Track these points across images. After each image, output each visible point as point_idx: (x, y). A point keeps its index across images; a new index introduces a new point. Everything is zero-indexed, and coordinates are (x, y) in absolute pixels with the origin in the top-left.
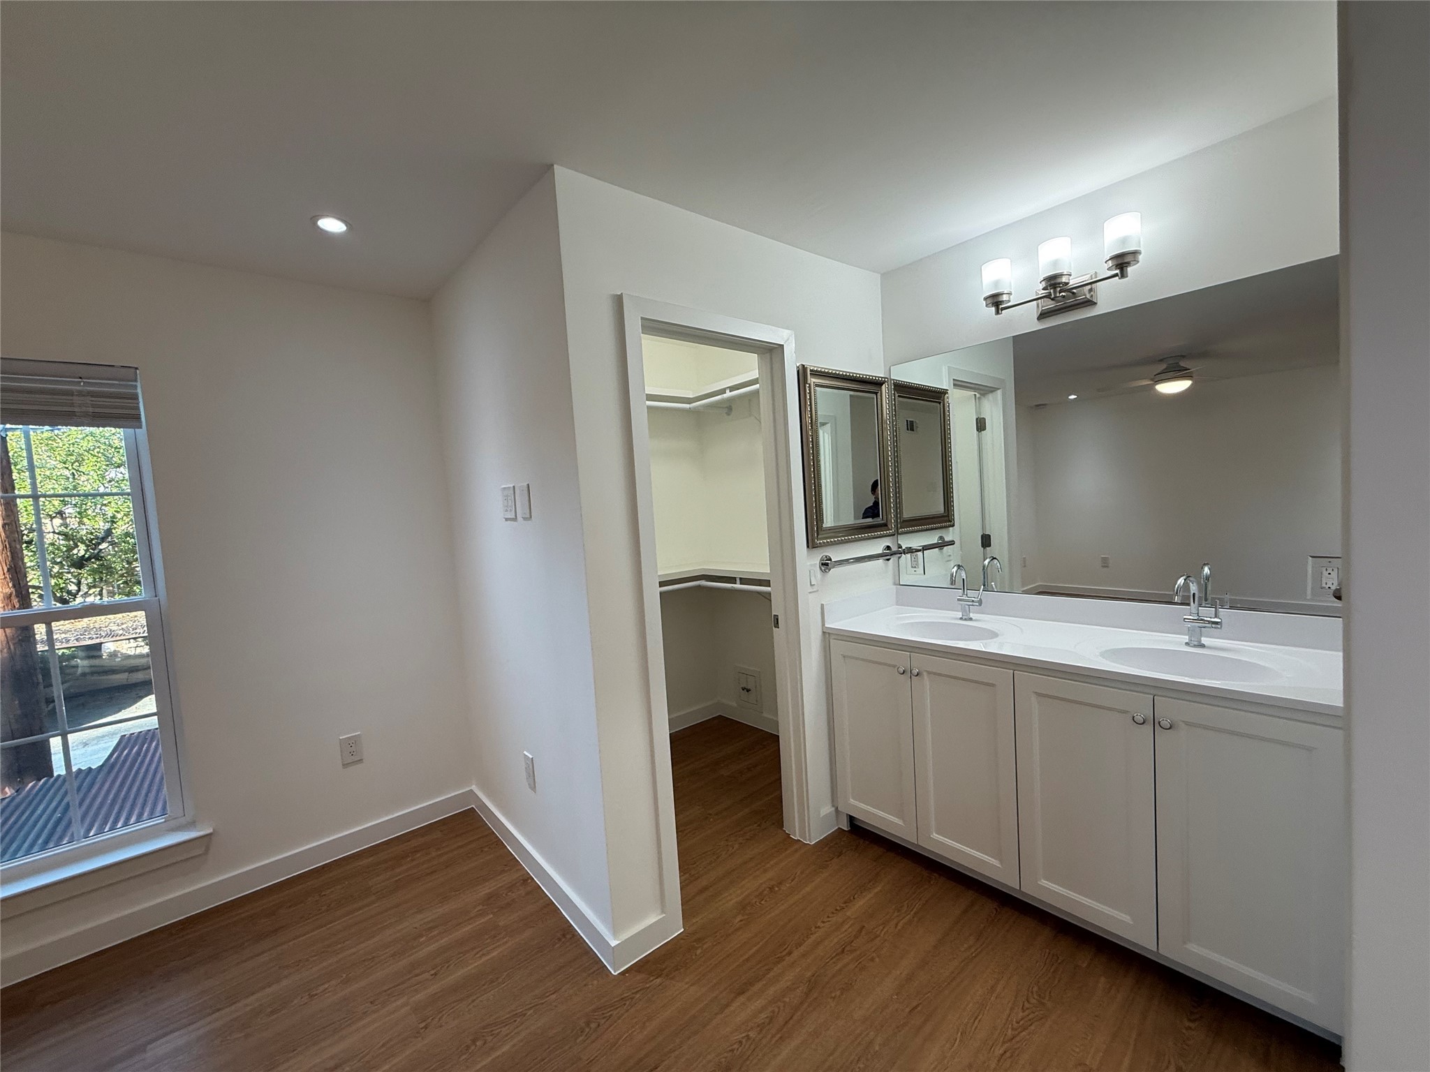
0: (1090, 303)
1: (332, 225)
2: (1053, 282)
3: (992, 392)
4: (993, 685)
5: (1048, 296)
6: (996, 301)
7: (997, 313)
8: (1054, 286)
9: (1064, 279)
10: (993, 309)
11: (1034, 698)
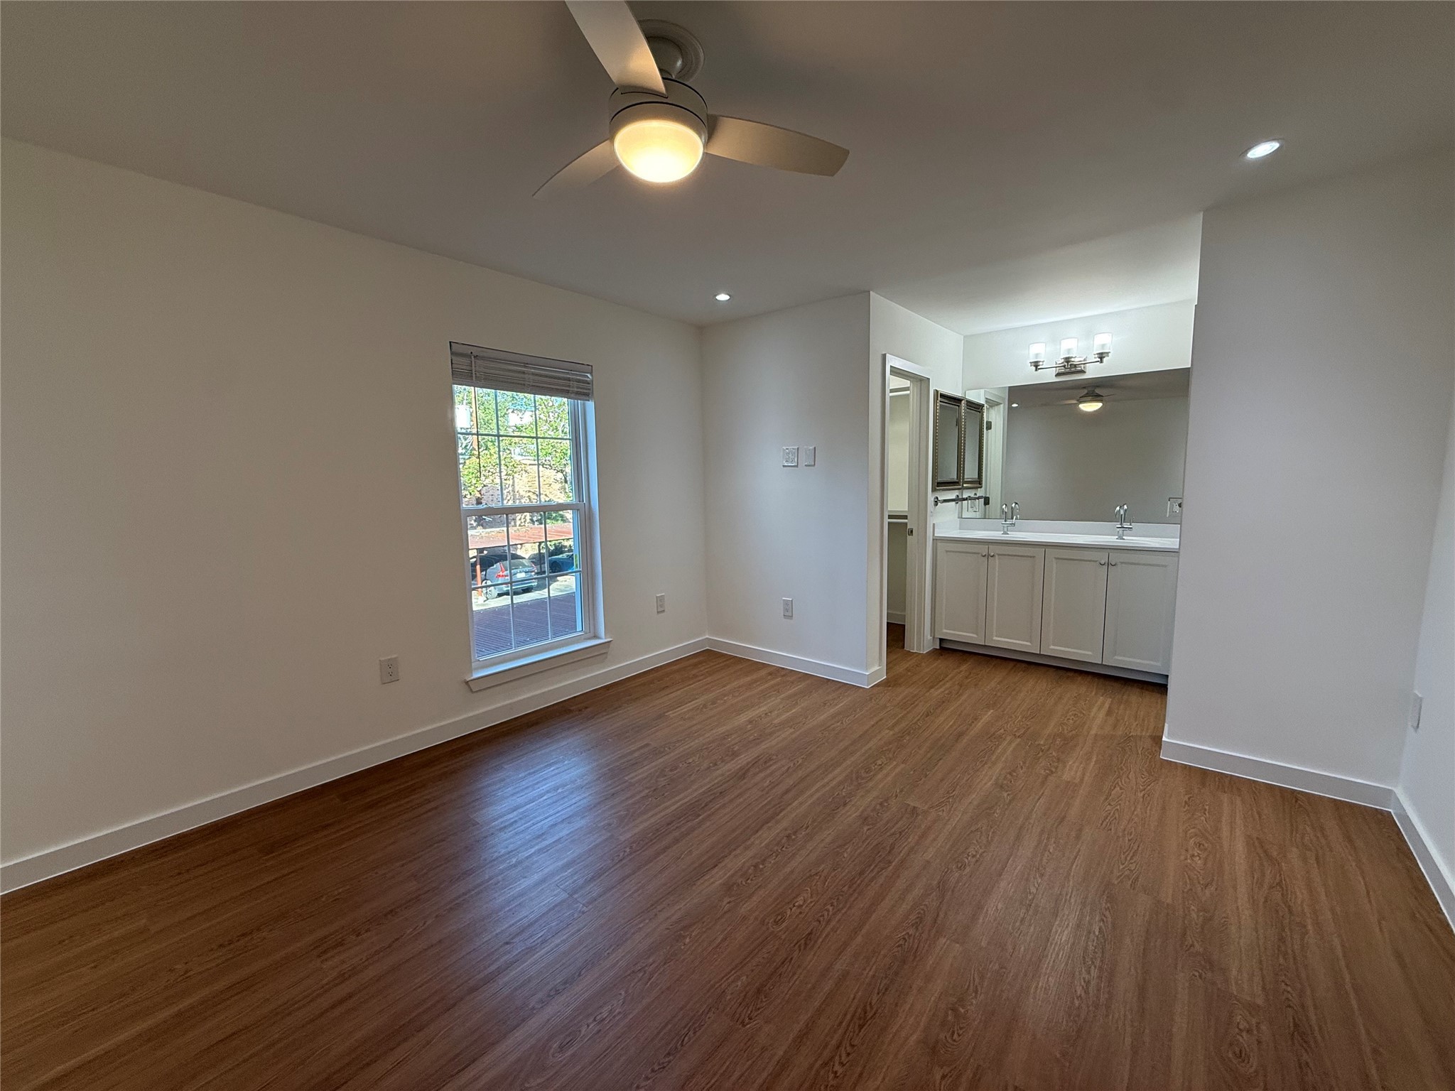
0: (1083, 372)
1: (723, 297)
2: (1067, 360)
3: (997, 405)
4: (1034, 557)
5: (1064, 366)
6: (1036, 365)
7: (1036, 370)
8: (1068, 362)
9: (1072, 360)
10: (1034, 368)
11: (1054, 559)
